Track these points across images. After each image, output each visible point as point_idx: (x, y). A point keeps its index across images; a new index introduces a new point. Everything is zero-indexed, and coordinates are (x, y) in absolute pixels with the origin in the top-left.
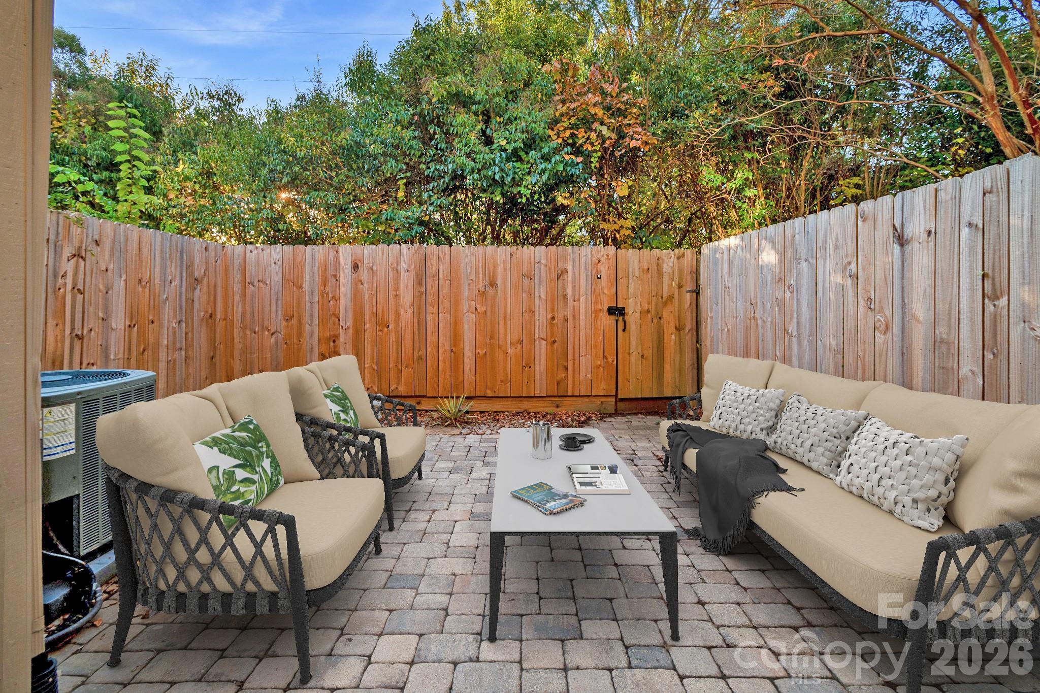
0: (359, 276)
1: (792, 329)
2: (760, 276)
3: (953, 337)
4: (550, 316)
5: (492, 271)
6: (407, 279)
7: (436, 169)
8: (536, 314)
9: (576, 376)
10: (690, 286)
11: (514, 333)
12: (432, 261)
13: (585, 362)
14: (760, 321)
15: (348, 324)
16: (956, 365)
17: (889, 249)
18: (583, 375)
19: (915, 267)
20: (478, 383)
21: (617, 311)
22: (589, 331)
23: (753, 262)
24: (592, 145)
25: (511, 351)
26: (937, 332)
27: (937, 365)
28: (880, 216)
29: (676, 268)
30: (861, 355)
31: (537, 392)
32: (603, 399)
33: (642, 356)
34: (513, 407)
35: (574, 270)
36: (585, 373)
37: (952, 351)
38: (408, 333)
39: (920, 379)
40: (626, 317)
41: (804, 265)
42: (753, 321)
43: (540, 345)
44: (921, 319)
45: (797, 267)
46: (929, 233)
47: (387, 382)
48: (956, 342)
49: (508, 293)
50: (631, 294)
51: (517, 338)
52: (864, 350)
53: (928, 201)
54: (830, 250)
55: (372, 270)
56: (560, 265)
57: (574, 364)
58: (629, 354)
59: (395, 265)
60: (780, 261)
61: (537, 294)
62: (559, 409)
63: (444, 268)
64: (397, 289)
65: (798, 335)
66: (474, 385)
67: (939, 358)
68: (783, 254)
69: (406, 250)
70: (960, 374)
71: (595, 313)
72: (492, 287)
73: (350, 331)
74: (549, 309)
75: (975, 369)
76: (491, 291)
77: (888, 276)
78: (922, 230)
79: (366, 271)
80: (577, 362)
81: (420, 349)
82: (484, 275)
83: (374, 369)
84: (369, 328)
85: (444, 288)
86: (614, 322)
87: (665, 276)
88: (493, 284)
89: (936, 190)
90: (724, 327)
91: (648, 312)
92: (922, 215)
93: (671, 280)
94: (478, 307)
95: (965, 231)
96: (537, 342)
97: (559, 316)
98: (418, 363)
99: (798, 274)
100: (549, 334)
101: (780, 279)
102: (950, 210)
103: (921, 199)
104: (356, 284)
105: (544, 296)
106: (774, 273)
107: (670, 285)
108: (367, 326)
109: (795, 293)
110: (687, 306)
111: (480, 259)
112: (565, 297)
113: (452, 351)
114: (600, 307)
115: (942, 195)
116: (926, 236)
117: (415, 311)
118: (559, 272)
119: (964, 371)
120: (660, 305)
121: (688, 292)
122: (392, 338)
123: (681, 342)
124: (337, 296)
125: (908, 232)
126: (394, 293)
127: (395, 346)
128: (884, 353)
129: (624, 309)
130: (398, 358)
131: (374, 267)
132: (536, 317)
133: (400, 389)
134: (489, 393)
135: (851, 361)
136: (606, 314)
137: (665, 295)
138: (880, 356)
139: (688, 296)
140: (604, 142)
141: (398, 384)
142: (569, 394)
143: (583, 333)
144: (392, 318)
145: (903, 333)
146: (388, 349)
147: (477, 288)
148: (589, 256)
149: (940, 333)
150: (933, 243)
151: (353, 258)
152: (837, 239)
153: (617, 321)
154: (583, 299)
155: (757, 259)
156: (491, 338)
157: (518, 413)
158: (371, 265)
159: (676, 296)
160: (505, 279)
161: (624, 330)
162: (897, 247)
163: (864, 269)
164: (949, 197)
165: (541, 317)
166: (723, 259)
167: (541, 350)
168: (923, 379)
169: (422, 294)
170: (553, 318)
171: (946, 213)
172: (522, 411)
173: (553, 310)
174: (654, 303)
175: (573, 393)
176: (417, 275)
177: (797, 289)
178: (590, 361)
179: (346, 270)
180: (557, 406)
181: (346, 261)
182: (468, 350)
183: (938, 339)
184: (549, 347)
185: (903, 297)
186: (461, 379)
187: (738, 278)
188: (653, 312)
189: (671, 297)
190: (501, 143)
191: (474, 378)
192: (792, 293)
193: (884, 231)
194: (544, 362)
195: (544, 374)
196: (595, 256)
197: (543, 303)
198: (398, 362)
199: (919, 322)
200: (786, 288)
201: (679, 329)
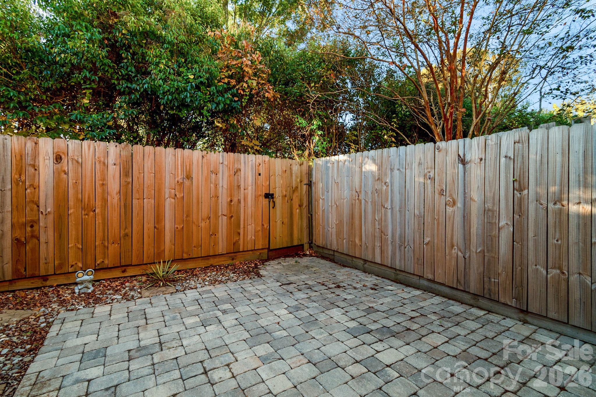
0: (62, 167)
1: (388, 205)
2: (363, 177)
3: (496, 208)
4: (229, 200)
5: (188, 168)
6: (113, 171)
7: (127, 87)
8: (220, 198)
9: (246, 237)
10: (305, 181)
11: (205, 212)
12: (137, 158)
13: (251, 228)
14: (363, 202)
15: (49, 210)
16: (497, 221)
17: (455, 166)
18: (249, 237)
19: (472, 175)
20: (176, 250)
21: (269, 196)
22: (253, 208)
23: (357, 169)
24: (244, 90)
25: (203, 224)
26: (486, 206)
27: (486, 221)
28: (450, 150)
29: (299, 171)
30: (436, 217)
31: (220, 251)
32: (261, 251)
33: (283, 223)
34: (203, 264)
35: (245, 170)
36: (250, 236)
37: (495, 215)
38: (114, 216)
39: (475, 228)
40: (274, 200)
41: (396, 172)
42: (357, 201)
43: (222, 219)
44: (476, 200)
45: (391, 173)
46: (481, 159)
47: (93, 257)
48: (498, 210)
49: (200, 184)
50: (277, 185)
51: (206, 215)
52: (439, 215)
53: (480, 144)
54: (415, 165)
55: (78, 162)
56: (236, 166)
57: (244, 230)
58: (276, 222)
59: (102, 159)
60: (379, 170)
61: (221, 185)
62: (234, 261)
63: (148, 164)
64: (104, 179)
65: (392, 208)
66: (173, 252)
67: (487, 218)
68: (380, 167)
69: (112, 147)
70: (500, 225)
71: (257, 197)
72: (188, 179)
73: (51, 217)
74: (228, 195)
75: (509, 223)
76: (187, 183)
77: (455, 179)
78: (477, 158)
79: (70, 163)
80: (246, 229)
81: (126, 228)
82: (182, 170)
83: (79, 248)
84: (74, 212)
85: (149, 179)
86: (268, 202)
87: (294, 175)
88: (189, 177)
89: (486, 140)
90: (333, 204)
91: (286, 196)
92: (477, 151)
93: (297, 177)
94: (177, 193)
95: (503, 160)
96: (220, 218)
97: (235, 200)
98: (124, 239)
99: (392, 177)
100: (229, 212)
101: (378, 179)
102: (494, 149)
103: (476, 143)
104: (59, 174)
105: (225, 186)
106: (374, 176)
107: (296, 181)
108: (71, 211)
109: (390, 186)
110: (304, 192)
111: (179, 159)
112: (239, 187)
113: (155, 227)
114: (260, 193)
115: (489, 142)
116: (479, 160)
117: (122, 197)
118: (236, 170)
119: (502, 223)
120: (292, 192)
121: (305, 184)
122: (99, 220)
123: (301, 213)
124: (36, 184)
125: (468, 158)
126: (101, 182)
127: (101, 227)
128: (452, 217)
129: (273, 194)
130: (104, 236)
131: (80, 160)
132: (220, 201)
133: (106, 262)
134: (185, 256)
135: (429, 221)
136: (264, 198)
137: (294, 187)
138: (449, 218)
139: (305, 187)
140: (251, 91)
141: (104, 258)
142: (241, 250)
143: (250, 210)
144: (98, 203)
145: (464, 206)
146: (93, 229)
147: (176, 180)
148: (254, 161)
149: (488, 206)
150: (484, 165)
151: (56, 150)
152: (420, 159)
153: (269, 202)
154: (250, 188)
155: (361, 168)
156: (187, 216)
157: (206, 267)
158: (76, 158)
159: (299, 187)
160: (198, 174)
161: (273, 208)
162: (461, 166)
163: (439, 175)
164: (493, 143)
165: (223, 200)
166: (333, 167)
167: (223, 222)
168: (477, 228)
169: (128, 183)
170: (231, 201)
171: (492, 150)
172: (209, 265)
173: (231, 196)
174: (288, 191)
175: (243, 249)
176: (124, 168)
177: (391, 184)
178: (254, 227)
179: (47, 161)
180: (233, 259)
181: (47, 152)
182: (168, 225)
183: (487, 209)
184: (229, 220)
185: (465, 189)
186: (162, 248)
187: (345, 178)
188: (288, 195)
189: (297, 187)
190: (190, 76)
191: (173, 247)
192: (387, 186)
193: (452, 157)
194: (225, 231)
195: (225, 239)
196: (258, 161)
197: (225, 191)
198: (105, 240)
199: (475, 201)
200: (383, 184)
201: (300, 206)
